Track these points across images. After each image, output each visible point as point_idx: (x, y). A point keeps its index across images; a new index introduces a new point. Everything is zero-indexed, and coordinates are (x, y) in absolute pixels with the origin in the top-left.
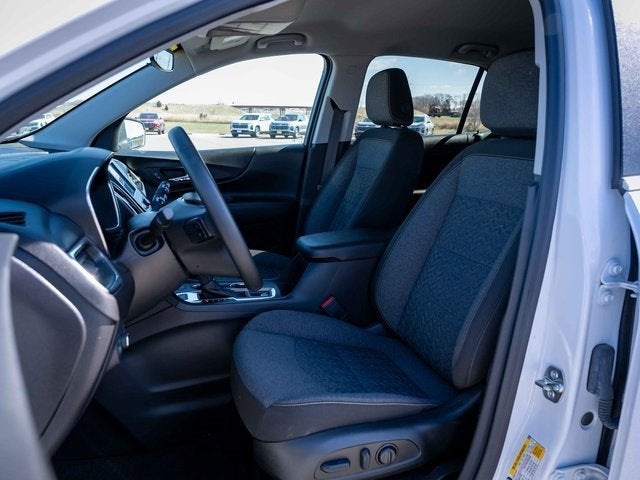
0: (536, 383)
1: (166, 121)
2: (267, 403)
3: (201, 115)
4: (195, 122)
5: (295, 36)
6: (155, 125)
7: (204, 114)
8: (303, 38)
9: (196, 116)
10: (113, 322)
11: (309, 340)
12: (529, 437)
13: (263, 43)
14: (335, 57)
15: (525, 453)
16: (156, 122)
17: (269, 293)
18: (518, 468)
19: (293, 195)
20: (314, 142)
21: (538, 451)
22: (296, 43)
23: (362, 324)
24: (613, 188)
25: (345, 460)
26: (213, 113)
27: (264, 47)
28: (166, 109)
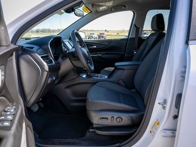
0: (159, 103)
1: (107, 35)
2: (90, 101)
3: (117, 34)
4: (115, 35)
5: (122, 6)
6: (103, 36)
7: (118, 33)
8: (125, 6)
9: (116, 34)
10: (47, 71)
11: (111, 90)
12: (157, 120)
13: (113, 9)
14: (135, 11)
15: (155, 124)
16: (104, 35)
17: (105, 77)
18: (153, 128)
19: (123, 53)
20: (130, 37)
21: (158, 124)
22: (123, 8)
23: (129, 89)
24: (186, 44)
25: (107, 118)
26: (121, 33)
27: (114, 10)
28: (108, 32)
